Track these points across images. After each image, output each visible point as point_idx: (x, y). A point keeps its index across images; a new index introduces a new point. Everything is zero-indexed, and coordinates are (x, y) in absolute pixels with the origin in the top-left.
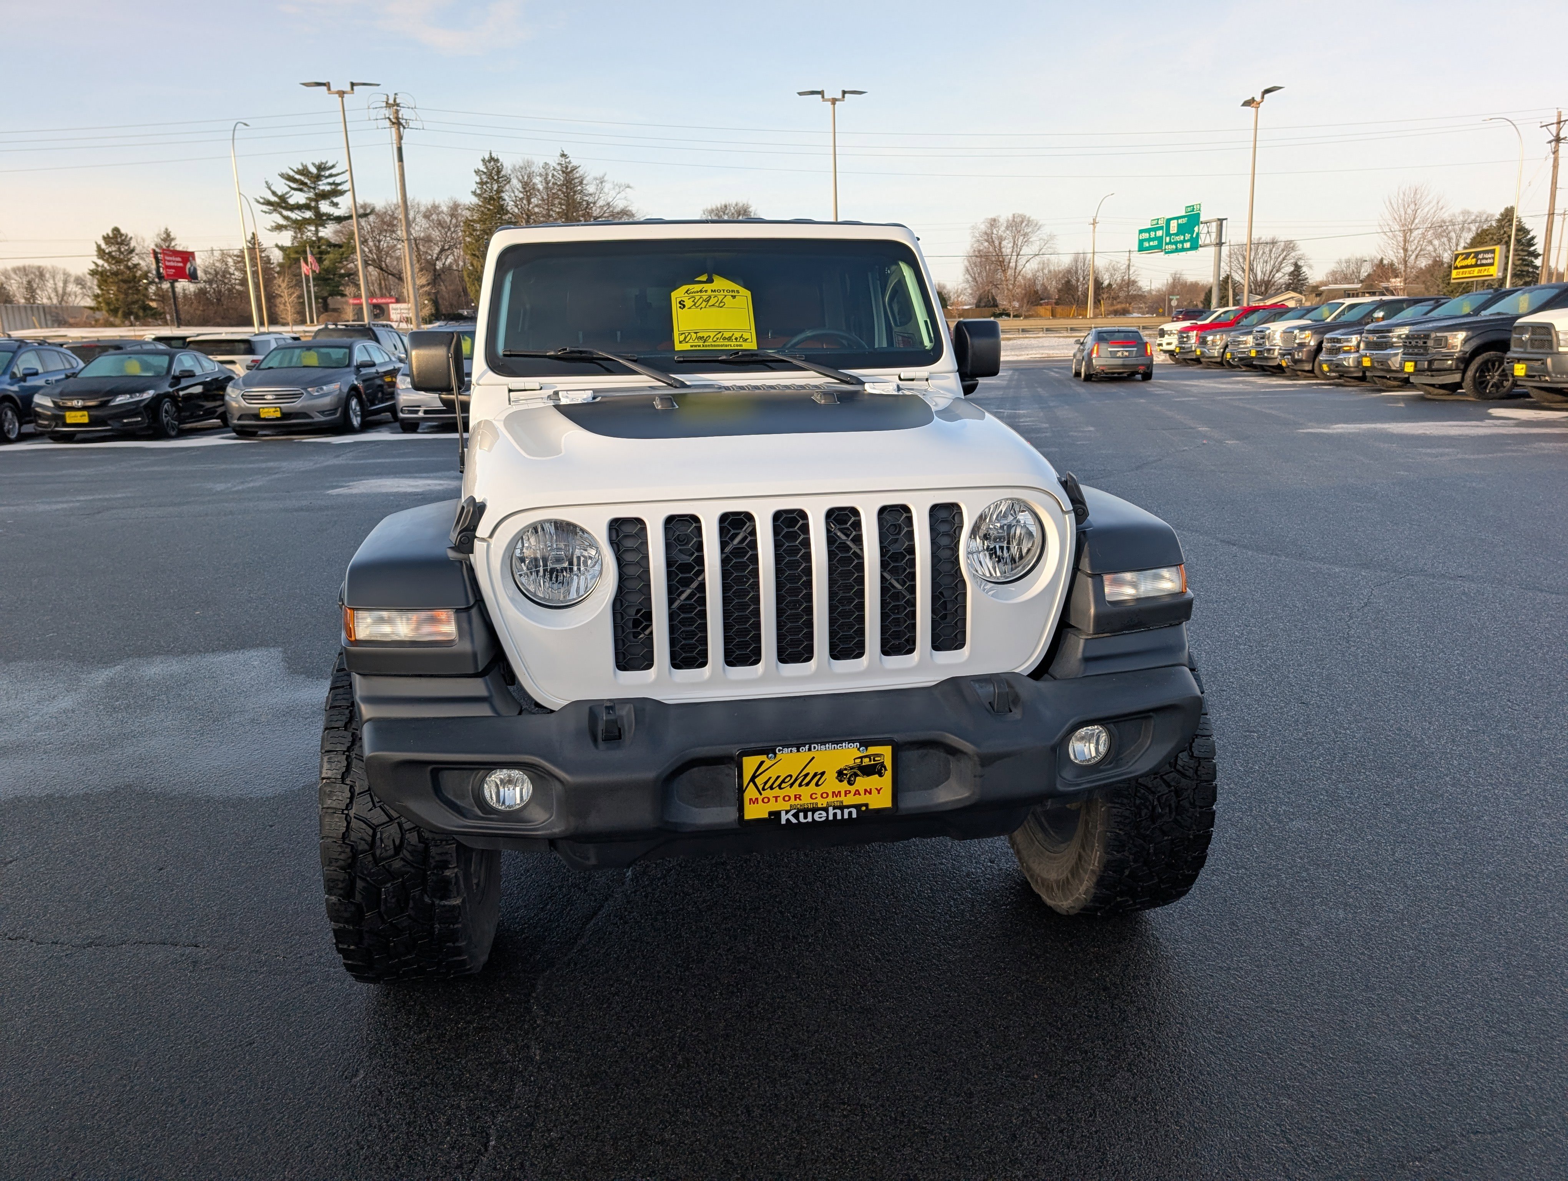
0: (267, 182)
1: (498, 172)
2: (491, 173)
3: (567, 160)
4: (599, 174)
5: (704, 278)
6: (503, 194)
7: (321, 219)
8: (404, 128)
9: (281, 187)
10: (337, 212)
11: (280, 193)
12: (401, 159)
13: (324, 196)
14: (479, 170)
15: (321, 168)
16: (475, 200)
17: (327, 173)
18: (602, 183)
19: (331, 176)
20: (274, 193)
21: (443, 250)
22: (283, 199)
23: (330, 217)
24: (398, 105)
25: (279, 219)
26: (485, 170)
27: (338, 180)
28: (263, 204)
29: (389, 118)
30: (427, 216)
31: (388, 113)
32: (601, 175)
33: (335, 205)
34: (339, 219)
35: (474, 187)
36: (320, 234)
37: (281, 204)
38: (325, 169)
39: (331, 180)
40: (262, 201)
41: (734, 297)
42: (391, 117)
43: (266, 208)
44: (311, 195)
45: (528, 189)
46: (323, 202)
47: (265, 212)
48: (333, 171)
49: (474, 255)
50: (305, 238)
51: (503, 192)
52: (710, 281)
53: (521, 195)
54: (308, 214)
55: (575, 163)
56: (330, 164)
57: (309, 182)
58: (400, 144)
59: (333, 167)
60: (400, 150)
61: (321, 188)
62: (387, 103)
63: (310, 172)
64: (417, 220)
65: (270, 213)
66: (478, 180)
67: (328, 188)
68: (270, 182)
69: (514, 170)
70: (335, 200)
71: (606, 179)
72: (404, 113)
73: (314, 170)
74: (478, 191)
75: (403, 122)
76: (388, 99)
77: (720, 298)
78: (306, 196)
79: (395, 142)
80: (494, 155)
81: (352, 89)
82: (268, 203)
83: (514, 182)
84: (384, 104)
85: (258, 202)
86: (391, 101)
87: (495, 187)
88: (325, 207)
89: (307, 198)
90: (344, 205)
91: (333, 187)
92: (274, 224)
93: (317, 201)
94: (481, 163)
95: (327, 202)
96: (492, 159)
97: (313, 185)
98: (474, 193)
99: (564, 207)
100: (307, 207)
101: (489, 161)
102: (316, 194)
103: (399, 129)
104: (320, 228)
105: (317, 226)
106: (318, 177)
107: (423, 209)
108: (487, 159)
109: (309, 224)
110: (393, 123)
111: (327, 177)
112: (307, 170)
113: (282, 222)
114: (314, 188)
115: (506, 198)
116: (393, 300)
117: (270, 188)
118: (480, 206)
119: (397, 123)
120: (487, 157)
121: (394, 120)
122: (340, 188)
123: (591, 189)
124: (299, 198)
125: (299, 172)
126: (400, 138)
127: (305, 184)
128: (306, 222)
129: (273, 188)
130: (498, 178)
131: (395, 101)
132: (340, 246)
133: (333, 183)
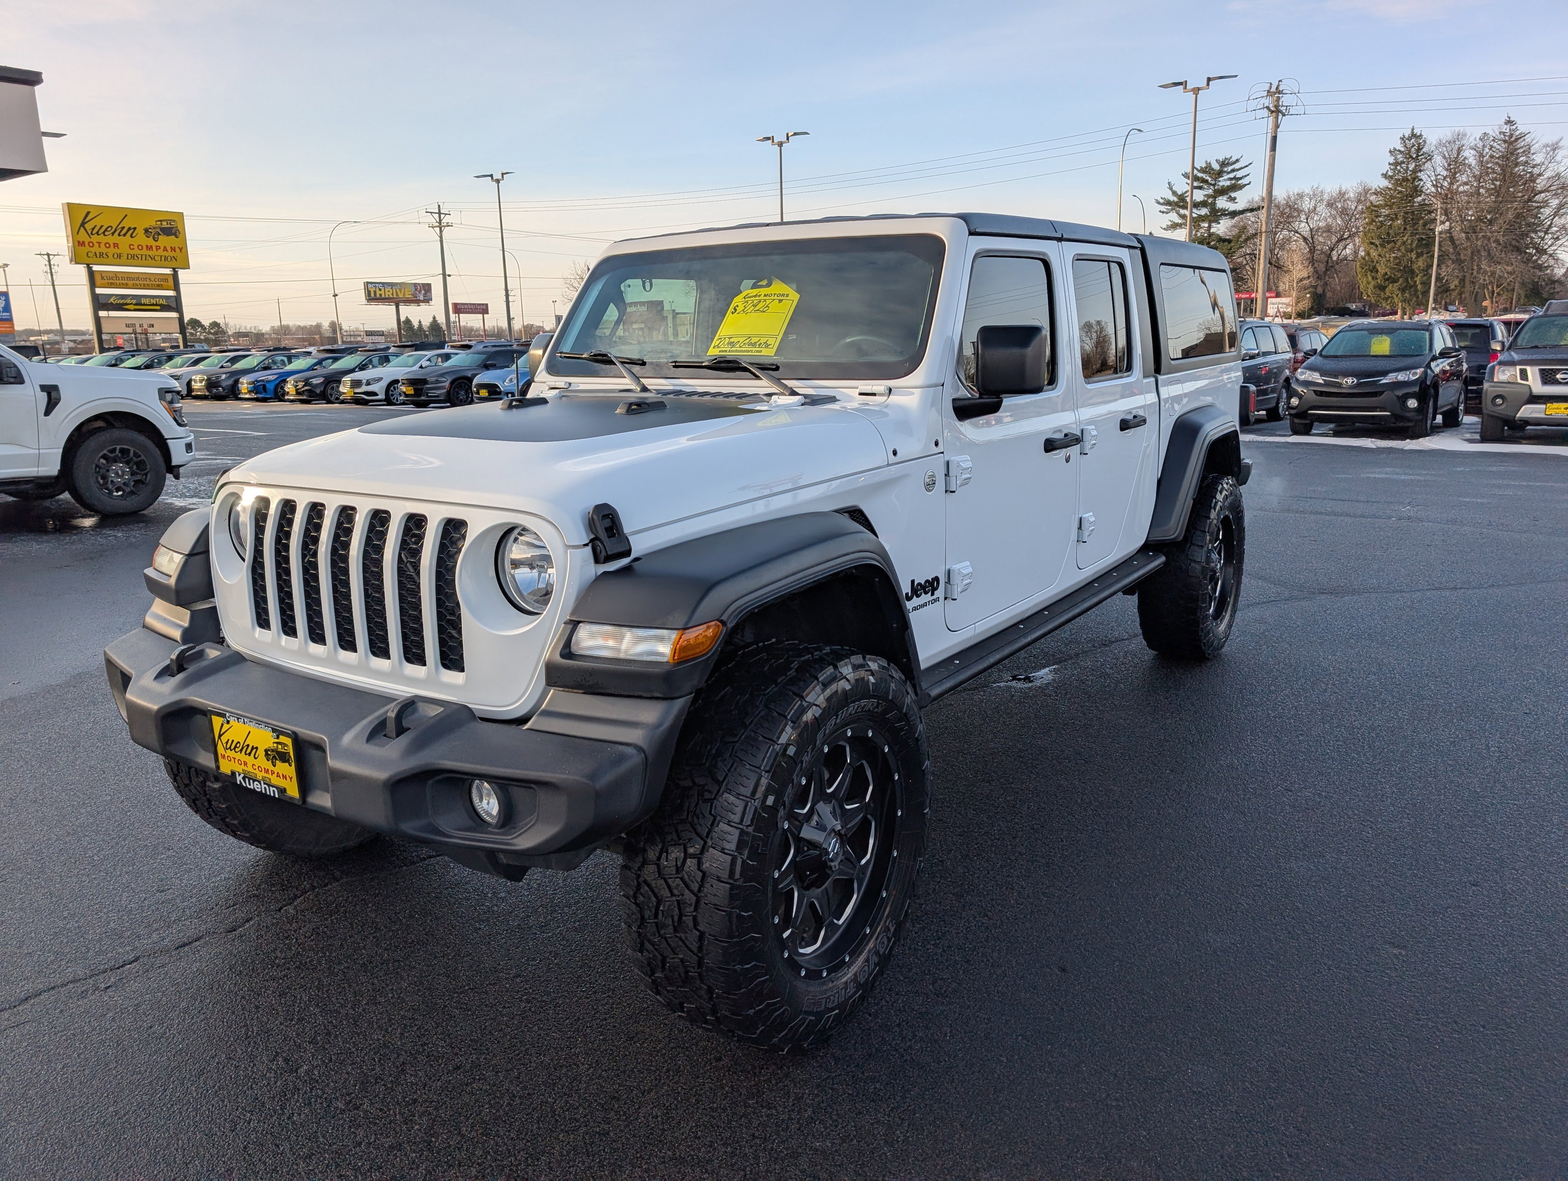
0: (1169, 183)
1: (1419, 149)
2: (1410, 151)
3: (1514, 127)
4: (1550, 139)
5: (764, 283)
6: (1419, 174)
7: (1216, 215)
8: (1284, 115)
9: (1182, 186)
10: (1232, 207)
11: (1179, 193)
12: (1273, 148)
13: (1223, 192)
14: (1395, 149)
15: (1224, 164)
16: (1384, 183)
17: (1230, 168)
18: (1554, 150)
19: (1233, 171)
20: (1174, 193)
21: (1340, 240)
22: (1182, 197)
23: (1225, 213)
24: (1280, 92)
25: (1174, 217)
26: (1402, 149)
27: (1239, 174)
28: (1162, 204)
29: (1268, 108)
30: (1330, 205)
31: (1269, 102)
32: (1555, 139)
33: (1233, 200)
34: (1233, 214)
35: (1385, 168)
36: (1212, 230)
37: (1179, 203)
38: (1228, 164)
39: (1232, 175)
40: (1162, 201)
41: (780, 301)
42: (1271, 106)
43: (1163, 208)
44: (1210, 192)
45: (1455, 165)
46: (1220, 198)
47: (1163, 212)
48: (1236, 166)
49: (1372, 243)
50: (1199, 234)
51: (1421, 171)
52: (769, 285)
53: (1445, 173)
54: (1204, 211)
55: (1522, 129)
56: (1234, 159)
57: (1210, 179)
58: (1276, 132)
59: (1237, 161)
60: (1274, 139)
61: (1221, 184)
62: (1268, 91)
63: (1213, 169)
64: (1318, 209)
65: (1167, 213)
66: (1392, 160)
67: (1228, 183)
68: (1172, 183)
69: (1440, 144)
70: (1233, 195)
71: (1560, 144)
72: (1285, 100)
73: (1216, 167)
74: (1390, 173)
75: (1283, 109)
76: (1271, 88)
77: (768, 302)
78: (1205, 193)
79: (1270, 131)
80: (1417, 131)
81: (1208, 84)
82: (1168, 203)
83: (1438, 160)
84: (1265, 93)
85: (1158, 203)
86: (1273, 89)
87: (1412, 167)
88: (1222, 203)
89: (1205, 196)
90: (1242, 200)
91: (1233, 182)
92: (1169, 223)
93: (1215, 197)
94: (1399, 141)
95: (1225, 198)
96: (1413, 135)
97: (1213, 182)
98: (1385, 176)
99: (1498, 183)
100: (1204, 204)
101: (1409, 139)
102: (1215, 191)
103: (1277, 118)
104: (1214, 225)
105: (1210, 222)
106: (1220, 173)
107: (1326, 197)
108: (1407, 136)
109: (1203, 221)
110: (1272, 112)
111: (1229, 173)
112: (1210, 166)
113: (1178, 220)
114: (1214, 185)
115: (1423, 177)
116: (1273, 295)
117: (1171, 189)
118: (1391, 189)
119: (1276, 111)
120: (1408, 133)
121: (1273, 109)
122: (1240, 182)
123: (1538, 159)
124: (1199, 196)
125: (1203, 170)
126: (1277, 126)
127: (1206, 182)
128: (1201, 219)
129: (1174, 188)
130: (1418, 156)
131: (1277, 88)
132: (1229, 241)
133: (1234, 178)
